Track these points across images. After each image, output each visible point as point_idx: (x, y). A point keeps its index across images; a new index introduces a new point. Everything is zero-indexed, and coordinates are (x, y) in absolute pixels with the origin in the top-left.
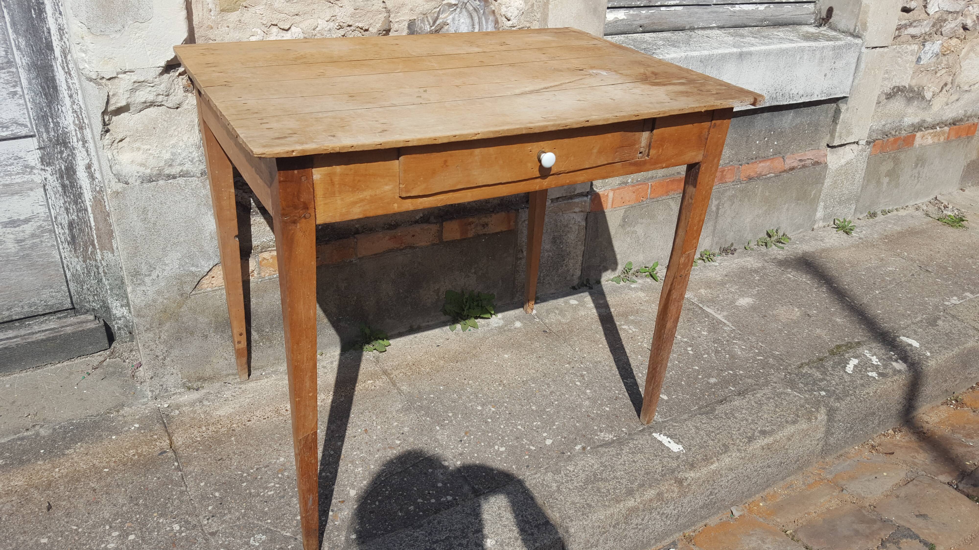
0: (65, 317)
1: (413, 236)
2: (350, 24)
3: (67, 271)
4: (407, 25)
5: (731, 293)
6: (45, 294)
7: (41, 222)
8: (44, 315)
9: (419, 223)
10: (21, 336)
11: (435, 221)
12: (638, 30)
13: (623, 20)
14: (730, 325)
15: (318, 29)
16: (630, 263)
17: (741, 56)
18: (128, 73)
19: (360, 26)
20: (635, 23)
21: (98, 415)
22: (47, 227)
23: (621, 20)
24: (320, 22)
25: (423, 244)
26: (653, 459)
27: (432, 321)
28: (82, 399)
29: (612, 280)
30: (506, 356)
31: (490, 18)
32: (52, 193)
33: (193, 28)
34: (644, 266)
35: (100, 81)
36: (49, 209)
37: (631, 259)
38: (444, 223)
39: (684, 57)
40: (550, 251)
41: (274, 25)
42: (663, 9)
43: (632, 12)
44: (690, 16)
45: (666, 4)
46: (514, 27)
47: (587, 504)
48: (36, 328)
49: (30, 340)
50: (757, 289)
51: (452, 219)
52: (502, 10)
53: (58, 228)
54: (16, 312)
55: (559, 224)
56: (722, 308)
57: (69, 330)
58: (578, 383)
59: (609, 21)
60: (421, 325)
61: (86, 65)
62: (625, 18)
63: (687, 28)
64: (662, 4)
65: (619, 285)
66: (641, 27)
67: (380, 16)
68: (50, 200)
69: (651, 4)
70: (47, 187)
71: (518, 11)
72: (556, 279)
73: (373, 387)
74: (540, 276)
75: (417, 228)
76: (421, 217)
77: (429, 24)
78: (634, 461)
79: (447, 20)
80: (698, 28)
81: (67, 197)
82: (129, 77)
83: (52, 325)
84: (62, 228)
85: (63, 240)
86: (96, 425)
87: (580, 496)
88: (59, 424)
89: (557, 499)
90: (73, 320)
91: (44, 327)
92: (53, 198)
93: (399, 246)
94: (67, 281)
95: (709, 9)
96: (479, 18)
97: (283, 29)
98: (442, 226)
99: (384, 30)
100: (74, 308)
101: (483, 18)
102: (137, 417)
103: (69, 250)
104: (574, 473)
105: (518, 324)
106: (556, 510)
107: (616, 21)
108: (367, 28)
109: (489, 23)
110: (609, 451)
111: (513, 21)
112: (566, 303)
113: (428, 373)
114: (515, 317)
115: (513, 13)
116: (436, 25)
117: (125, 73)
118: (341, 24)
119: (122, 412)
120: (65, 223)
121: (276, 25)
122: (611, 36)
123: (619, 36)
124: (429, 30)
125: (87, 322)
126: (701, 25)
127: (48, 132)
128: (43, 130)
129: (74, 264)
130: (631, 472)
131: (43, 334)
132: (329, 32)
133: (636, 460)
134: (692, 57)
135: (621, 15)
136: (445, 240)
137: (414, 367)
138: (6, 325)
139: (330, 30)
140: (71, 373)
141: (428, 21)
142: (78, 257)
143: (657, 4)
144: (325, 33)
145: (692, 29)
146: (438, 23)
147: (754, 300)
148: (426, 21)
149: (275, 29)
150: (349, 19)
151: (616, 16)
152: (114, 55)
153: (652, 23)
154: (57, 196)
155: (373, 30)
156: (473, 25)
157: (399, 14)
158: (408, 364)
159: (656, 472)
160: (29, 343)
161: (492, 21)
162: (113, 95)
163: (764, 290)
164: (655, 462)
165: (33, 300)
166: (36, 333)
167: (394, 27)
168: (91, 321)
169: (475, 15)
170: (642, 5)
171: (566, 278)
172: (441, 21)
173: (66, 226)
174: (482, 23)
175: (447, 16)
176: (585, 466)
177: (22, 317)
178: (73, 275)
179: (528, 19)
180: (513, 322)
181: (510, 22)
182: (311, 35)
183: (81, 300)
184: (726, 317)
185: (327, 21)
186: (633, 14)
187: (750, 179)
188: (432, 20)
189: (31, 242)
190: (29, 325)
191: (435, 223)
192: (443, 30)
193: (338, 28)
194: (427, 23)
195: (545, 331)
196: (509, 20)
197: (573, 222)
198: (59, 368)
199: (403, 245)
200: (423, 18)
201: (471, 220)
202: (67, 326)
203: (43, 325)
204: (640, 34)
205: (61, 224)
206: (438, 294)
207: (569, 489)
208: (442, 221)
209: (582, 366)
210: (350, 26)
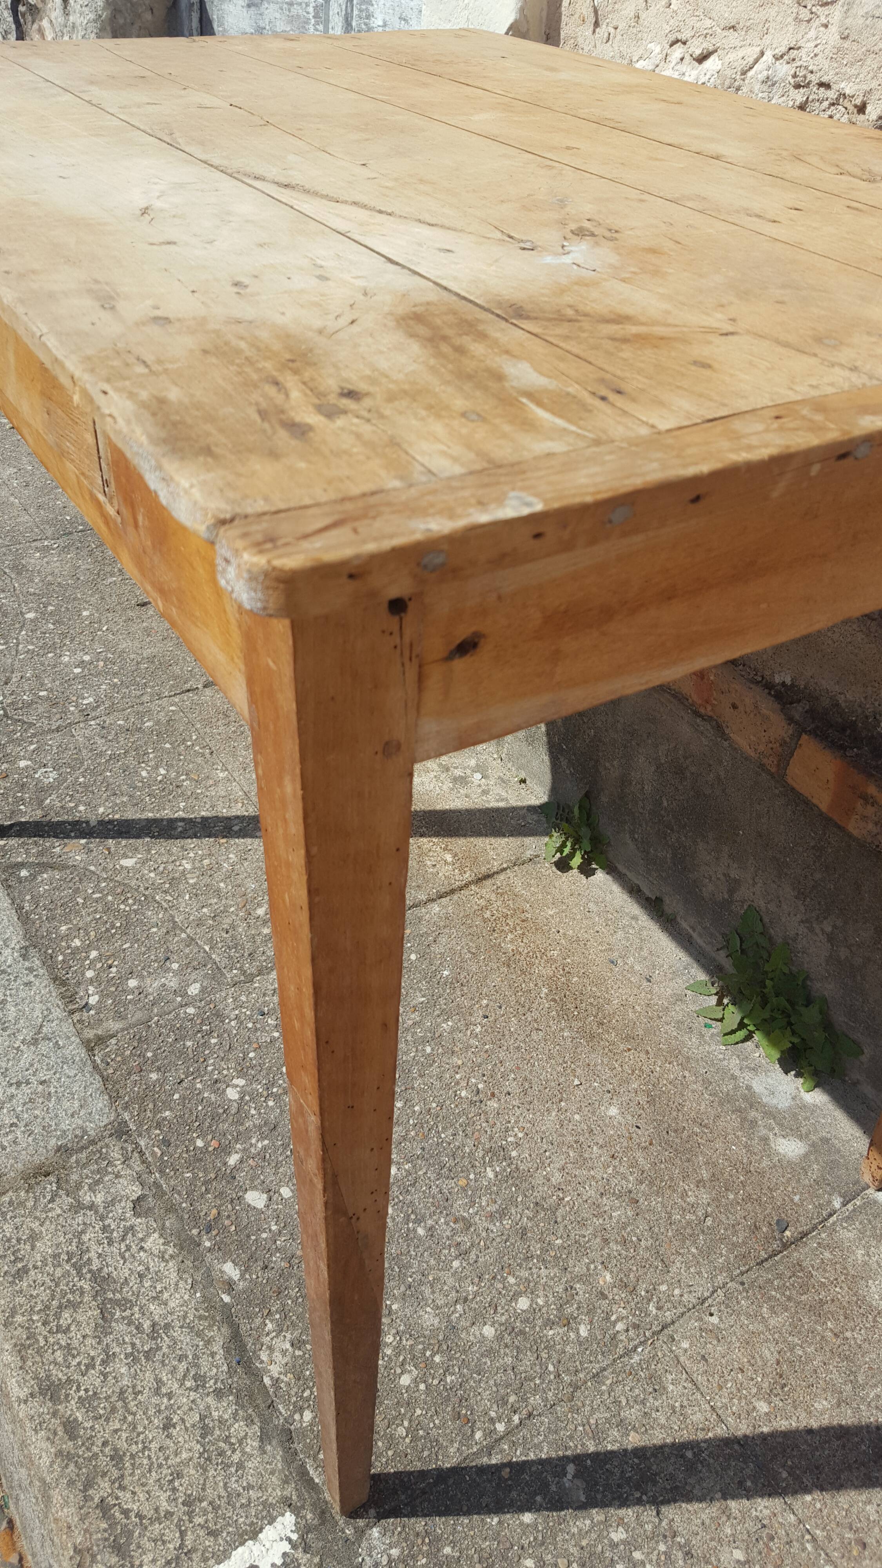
1: (734, 707)
2: (825, 79)
11: (798, 718)
19: (849, 91)
24: (764, 57)
25: (741, 741)
26: (174, 1490)
27: (700, 935)
38: (805, 737)
41: (682, 42)
47: (25, 1270)
51: (831, 744)
58: (523, 1303)
60: (679, 919)
78: (168, 1425)
87: (55, 1256)
89: (52, 1200)
93: (699, 702)
97: (694, 57)
98: (798, 739)
104: (134, 1248)
105: (791, 1147)
106: (18, 1196)
108: (861, 101)
110: (213, 1354)
113: (496, 946)
118: (804, 74)
121: (687, 44)
130: (126, 1406)
132: (765, 88)
133: (174, 1432)
136: (790, 781)
137: (512, 921)
144: (757, 88)
149: (678, 52)
155: (873, 112)
158: (525, 912)
159: (122, 1488)
164: (163, 1496)
176: (160, 1280)
180: (794, 1133)
185: (775, 58)
191: (789, 718)
193: (793, 81)
199: (709, 709)
206: (731, 892)
207: (83, 1232)
208: (814, 733)
209: (620, 1326)
210: (826, 86)
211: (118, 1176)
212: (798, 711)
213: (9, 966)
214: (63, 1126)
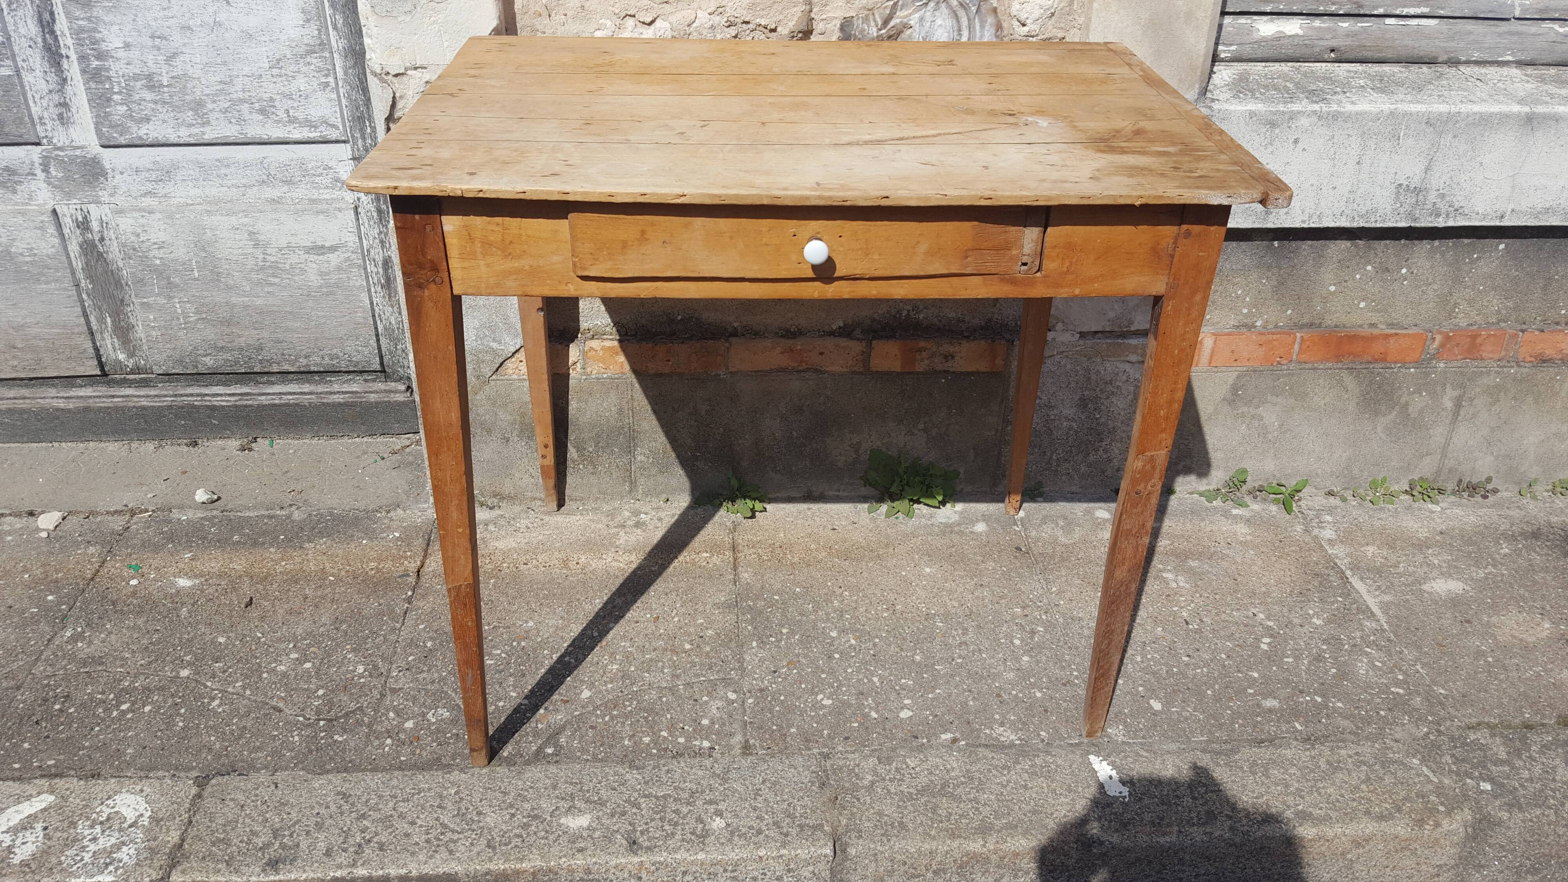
0: (374, 380)
1: (821, 354)
2: (746, 20)
3: (379, 322)
4: (838, 26)
5: (1429, 565)
6: (350, 347)
7: (350, 254)
8: (349, 372)
9: (835, 336)
10: (317, 393)
11: (861, 337)
12: (1326, 56)
13: (1296, 35)
14: (1383, 622)
15: (695, 25)
16: (1244, 471)
17: (1530, 120)
18: (420, 70)
19: (763, 23)
20: (1321, 43)
21: (364, 510)
22: (356, 261)
23: (1290, 36)
24: (700, 14)
25: (836, 368)
26: (1061, 794)
27: (844, 490)
28: (358, 487)
29: (1201, 494)
30: (928, 570)
31: (989, 21)
32: (365, 218)
33: (515, 14)
34: (1275, 482)
35: (385, 77)
36: (360, 238)
37: (1248, 465)
38: (874, 342)
39: (1388, 112)
40: (1073, 420)
41: (630, 16)
42: (1388, 21)
43: (1317, 23)
44: (1452, 38)
45: (1398, 12)
46: (1033, 37)
47: (901, 823)
48: (336, 387)
49: (325, 401)
50: (1490, 569)
51: (888, 338)
52: (1013, 9)
53: (370, 264)
54: (315, 362)
55: (1094, 377)
56: (1388, 588)
57: (373, 397)
58: (1017, 642)
59: (1264, 37)
60: (826, 493)
61: (373, 55)
62: (1300, 32)
63: (1440, 60)
64: (1389, 12)
65: (1210, 504)
66: (1332, 51)
67: (795, 9)
68: (362, 227)
69: (1362, 12)
70: (359, 210)
71: (1042, 11)
72: (1083, 469)
73: (704, 564)
74: (1051, 458)
75: (829, 343)
76: (840, 328)
77: (877, 26)
78: (1025, 787)
79: (910, 20)
80: (1468, 62)
81: (383, 226)
82: (420, 74)
83: (355, 387)
84: (375, 265)
85: (376, 281)
86: (356, 522)
87: (899, 807)
88: (319, 510)
89: (858, 800)
90: (381, 386)
91: (346, 388)
92: (366, 225)
93: (796, 365)
94: (377, 335)
95: (1503, 27)
96: (969, 20)
97: (643, 23)
98: (870, 346)
99: (800, 32)
100: (383, 371)
101: (977, 20)
102: (405, 524)
103: (382, 294)
104: (912, 771)
105: (981, 527)
106: (847, 815)
107: (1279, 38)
108: (773, 27)
109: (987, 28)
110: (993, 758)
111: (1031, 27)
112: (1087, 512)
113: (792, 564)
114: (983, 515)
115: (1031, 13)
116: (889, 27)
117: (416, 68)
118: (732, 19)
119: (392, 514)
120: (380, 259)
121: (634, 16)
122: (1263, 64)
123: (1283, 64)
124: (875, 34)
125: (396, 392)
126: (1476, 56)
127: (364, 139)
128: (359, 135)
129: (388, 314)
130: (1007, 801)
131: (342, 396)
132: (711, 31)
133: (1030, 785)
134: (1405, 114)
135: (1293, 27)
136: (874, 369)
137: (777, 551)
138: (304, 376)
139: (712, 27)
140: (365, 453)
141: (875, 20)
142: (392, 307)
143: (1375, 12)
144: (705, 32)
145: (1454, 62)
146: (892, 24)
147: (1467, 588)
148: (871, 20)
149: (630, 22)
150: (745, 12)
151: (1281, 29)
152: (402, 44)
153: (1359, 46)
154: (372, 223)
155: (783, 30)
156: (960, 30)
157: (828, 8)
158: (774, 544)
159: (1052, 814)
160: (323, 404)
161: (991, 25)
162: (401, 97)
163: (1503, 575)
164: (1063, 799)
165: (335, 351)
166: (335, 393)
167: (818, 27)
168: (401, 392)
169: (962, 13)
170: (1341, 12)
171: (1103, 472)
172: (898, 21)
173: (380, 263)
174: (974, 28)
175: (911, 14)
176: (937, 767)
177: (322, 369)
178: (385, 329)
179: (1062, 25)
180: (973, 522)
181: (1026, 29)
182: (682, 33)
183: (393, 362)
184: (1385, 607)
185: (710, 14)
186: (1320, 28)
187: (1544, 361)
188: (882, 18)
189: (337, 277)
190: (330, 381)
191: (858, 339)
192: (902, 36)
193: (726, 24)
194: (872, 23)
195: (1018, 549)
196: (1024, 25)
197: (1124, 378)
198: (356, 443)
199: (804, 364)
200: (867, 16)
201: (922, 344)
202: (372, 392)
203: (345, 385)
204: (1329, 64)
205: (374, 260)
206: (857, 452)
207: (889, 791)
208: (874, 338)
209: (1044, 617)
210: (747, 23)
211: (858, 765)
212: (858, 333)
213: (644, 778)
214: (806, 781)
